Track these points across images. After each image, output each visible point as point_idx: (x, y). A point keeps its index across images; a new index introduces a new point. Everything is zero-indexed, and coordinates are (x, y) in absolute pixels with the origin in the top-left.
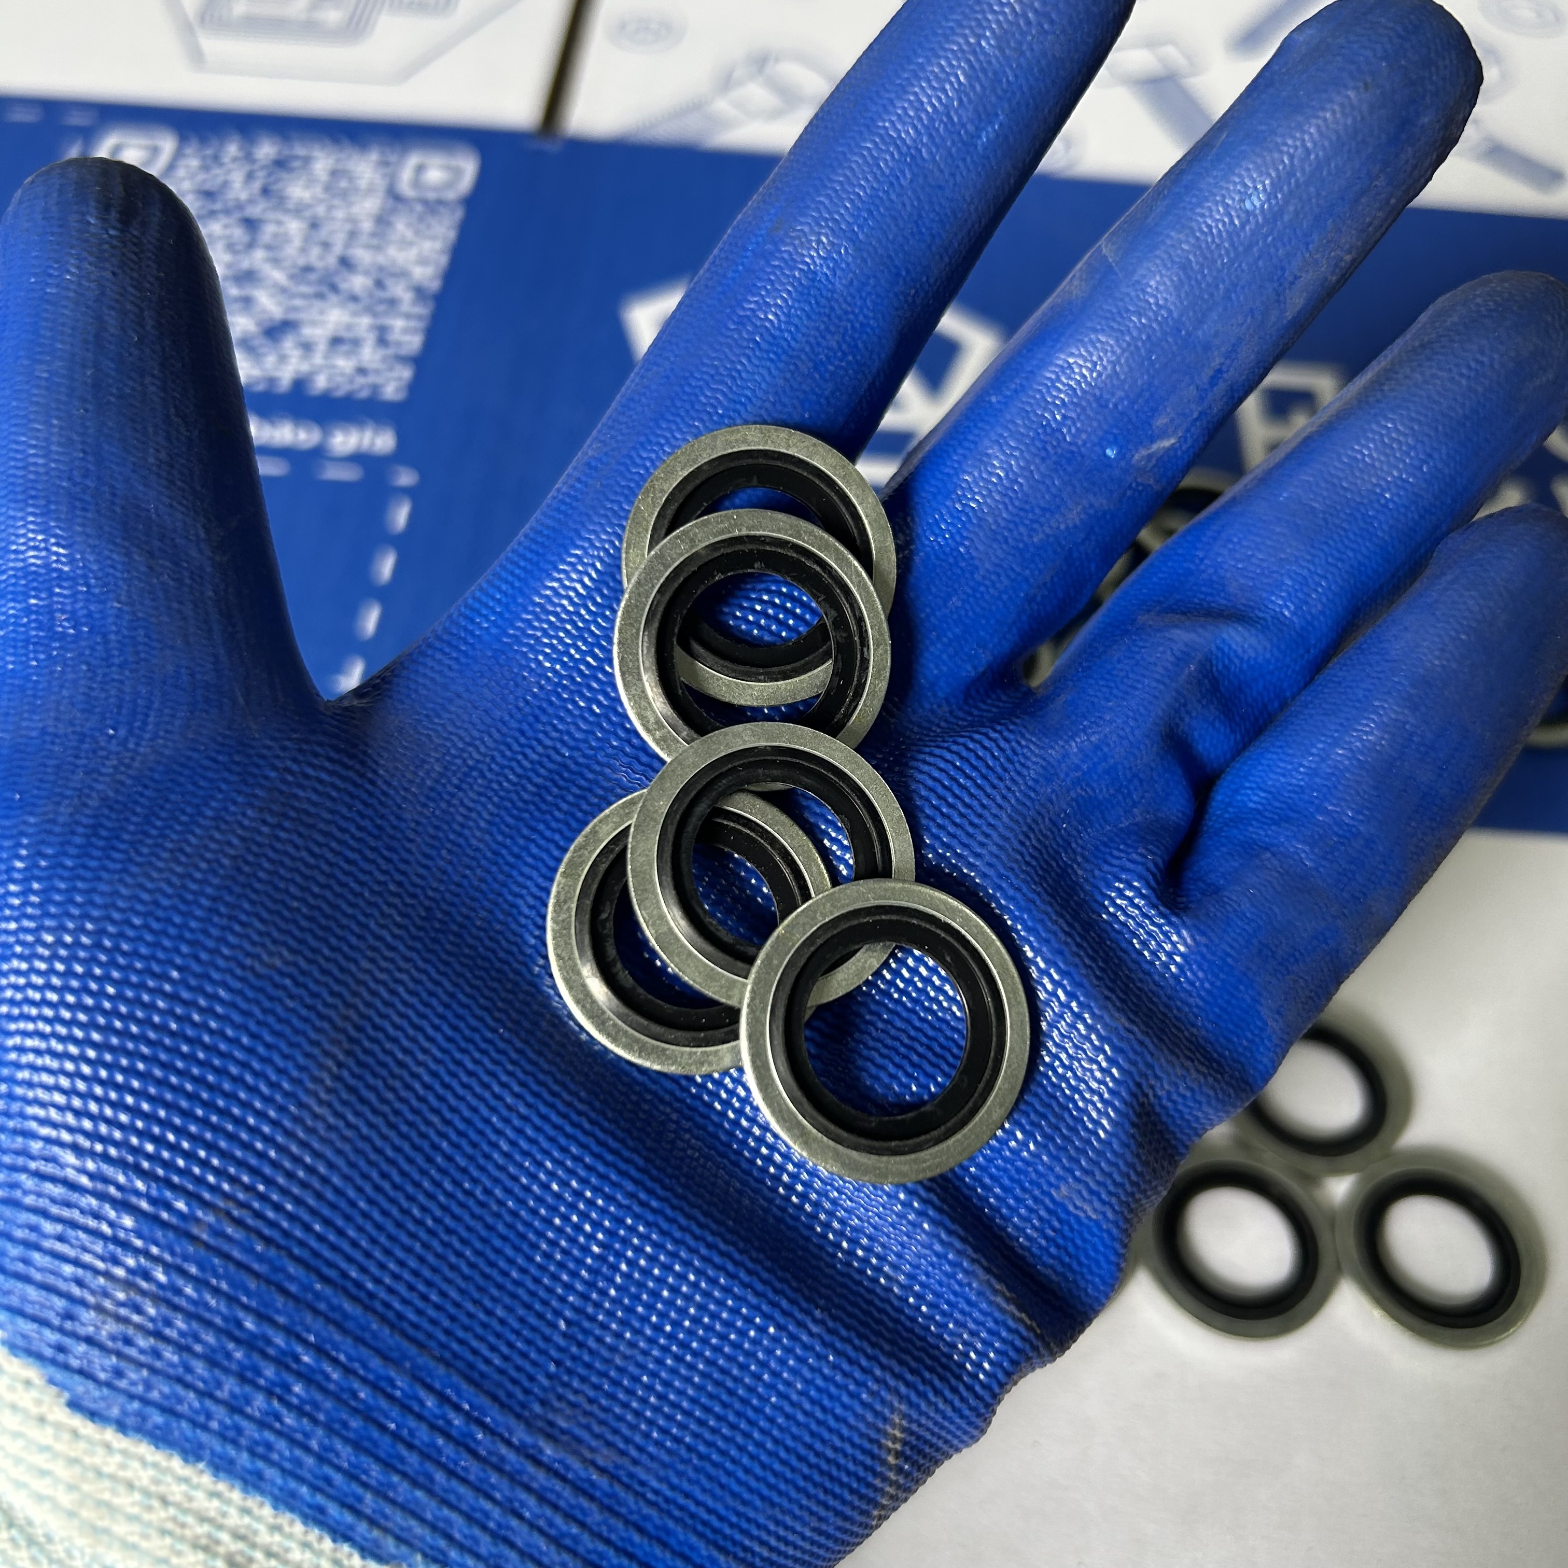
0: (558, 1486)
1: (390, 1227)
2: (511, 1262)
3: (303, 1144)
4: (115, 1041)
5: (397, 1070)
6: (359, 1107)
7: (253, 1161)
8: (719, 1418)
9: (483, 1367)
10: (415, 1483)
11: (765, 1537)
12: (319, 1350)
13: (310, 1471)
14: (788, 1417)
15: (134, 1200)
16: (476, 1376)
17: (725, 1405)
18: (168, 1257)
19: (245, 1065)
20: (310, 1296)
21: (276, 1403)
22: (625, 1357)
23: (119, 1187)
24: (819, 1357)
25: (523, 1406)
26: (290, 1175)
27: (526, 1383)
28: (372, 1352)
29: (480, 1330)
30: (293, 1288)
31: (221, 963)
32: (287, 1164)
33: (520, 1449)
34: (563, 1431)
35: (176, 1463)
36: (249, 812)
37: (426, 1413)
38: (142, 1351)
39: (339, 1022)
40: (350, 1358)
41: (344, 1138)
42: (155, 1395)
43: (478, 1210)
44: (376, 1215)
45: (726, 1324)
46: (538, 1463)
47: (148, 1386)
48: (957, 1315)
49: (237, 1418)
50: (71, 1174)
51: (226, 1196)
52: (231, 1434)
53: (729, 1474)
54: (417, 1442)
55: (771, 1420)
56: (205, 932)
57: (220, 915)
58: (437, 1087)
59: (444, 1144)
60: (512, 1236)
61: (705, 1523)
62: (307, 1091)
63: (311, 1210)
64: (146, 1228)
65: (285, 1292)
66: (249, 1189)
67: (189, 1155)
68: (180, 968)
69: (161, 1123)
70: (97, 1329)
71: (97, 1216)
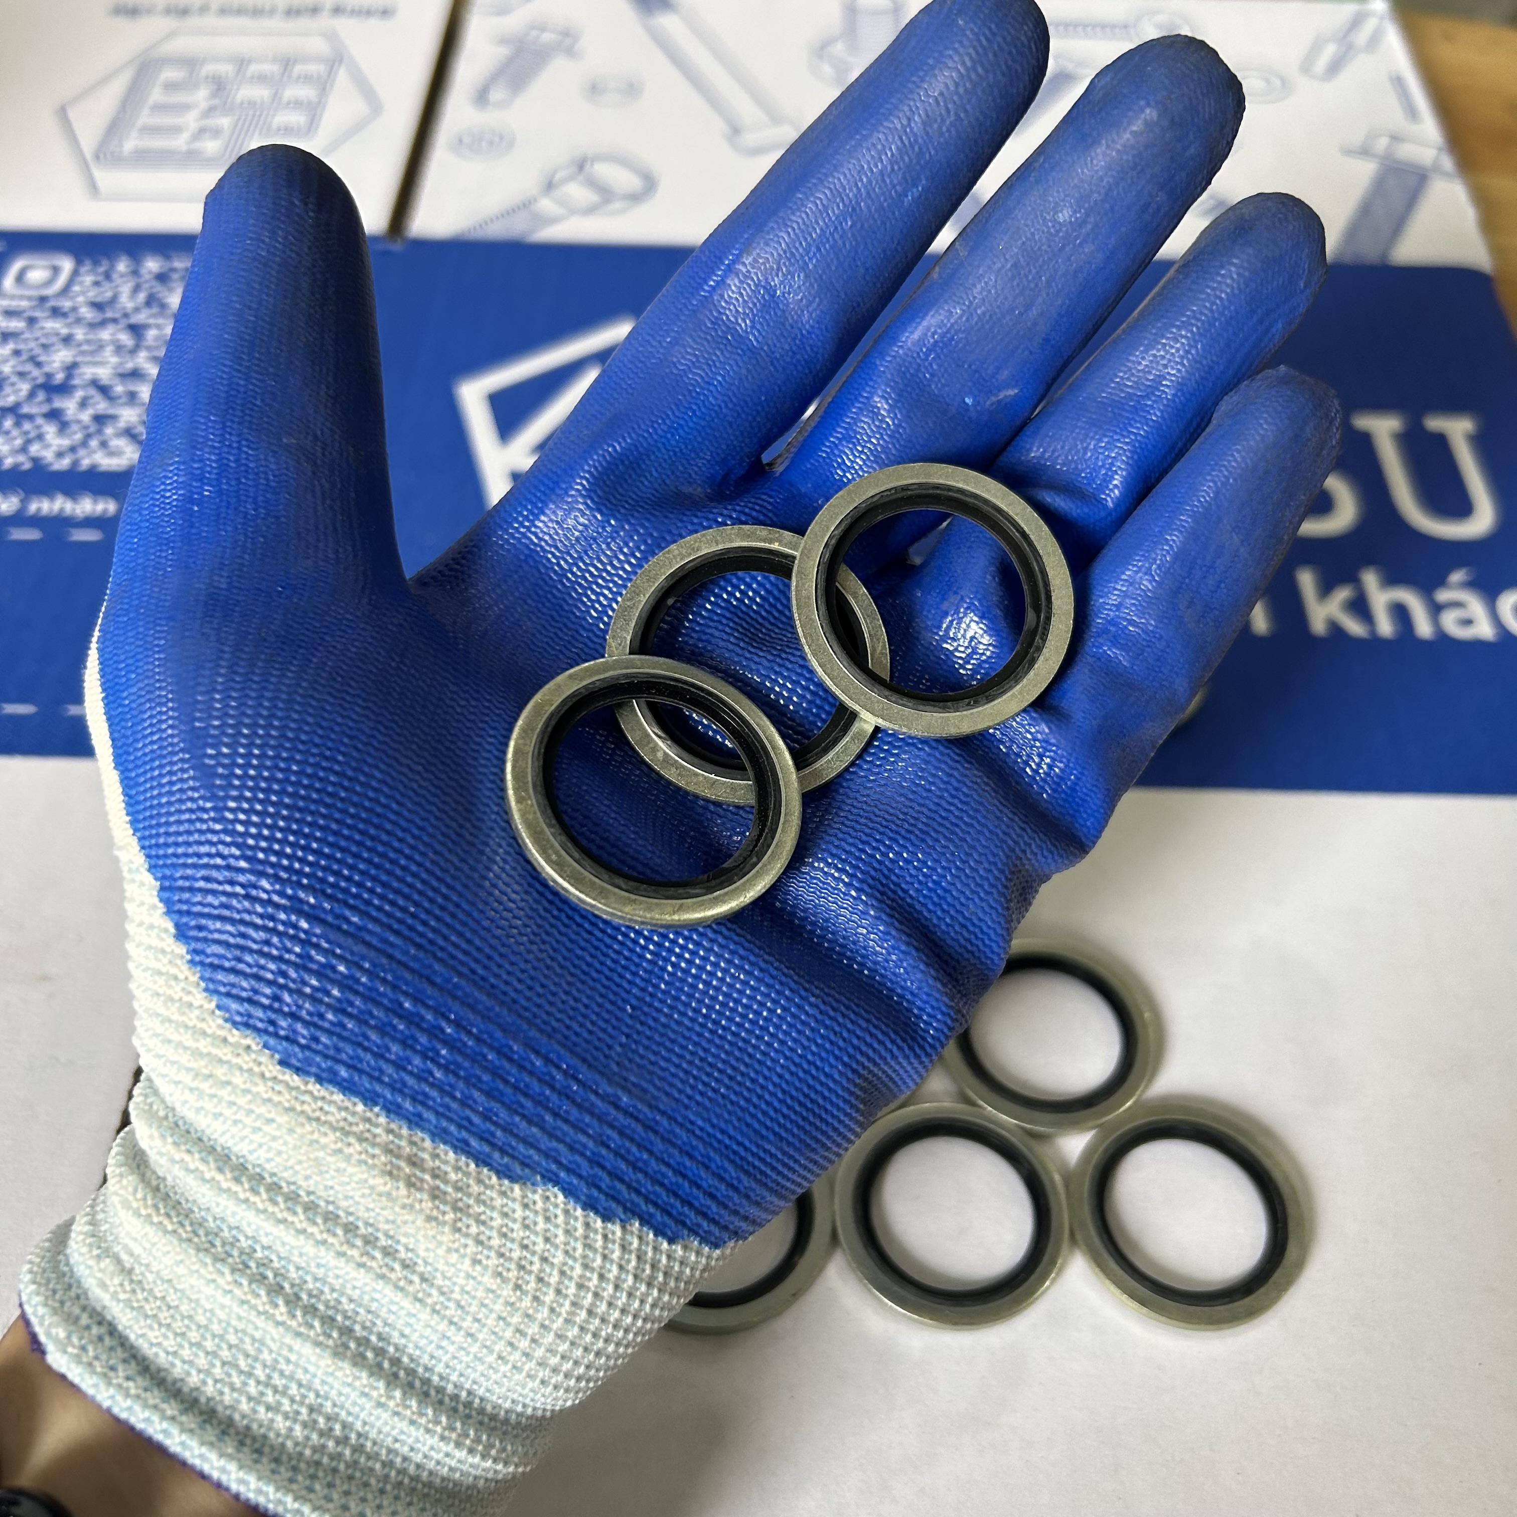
0: (634, 1124)
7: (406, 890)
8: (744, 1075)
9: (574, 1038)
10: (530, 1122)
12: (457, 1024)
13: (456, 1113)
14: (792, 1073)
15: (322, 916)
16: (570, 1044)
18: (349, 956)
19: (394, 823)
20: (450, 986)
21: (429, 1063)
22: (675, 1032)
23: (311, 906)
24: (813, 1030)
25: (605, 1066)
27: (606, 1051)
28: (495, 1027)
30: (438, 980)
32: (429, 893)
33: (603, 1098)
34: (634, 1084)
35: (360, 1107)
37: (536, 1071)
38: (332, 1024)
40: (480, 1031)
42: (344, 1056)
45: (746, 1007)
46: (617, 1107)
47: (337, 1049)
49: (401, 1073)
50: (274, 897)
51: (388, 915)
52: (398, 1086)
54: (531, 1092)
55: (780, 1076)
56: (359, 730)
61: (735, 1152)
63: (448, 925)
64: (332, 936)
65: (433, 983)
66: (404, 910)
67: (359, 885)
68: (344, 754)
69: (338, 861)
70: (298, 1007)
71: (294, 926)
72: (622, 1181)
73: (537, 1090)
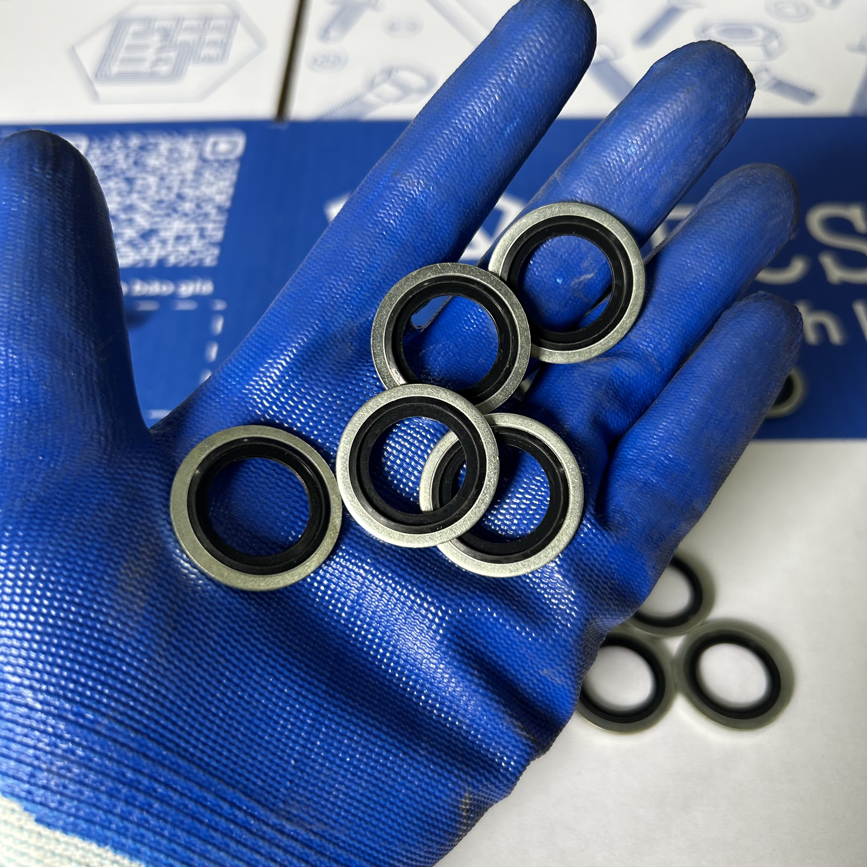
0: (294, 843)
1: (200, 719)
2: (265, 731)
3: (152, 679)
4: (49, 630)
5: (200, 635)
6: (181, 657)
7: (127, 690)
9: (252, 786)
10: (219, 849)
11: (401, 858)
12: (166, 785)
13: (165, 847)
14: (411, 799)
15: (64, 714)
16: (249, 792)
17: (378, 796)
18: (84, 743)
19: (120, 639)
20: (160, 758)
21: (145, 813)
22: (326, 776)
23: (56, 708)
24: (425, 767)
25: (274, 804)
26: (147, 696)
27: (275, 793)
28: (194, 784)
29: (249, 768)
30: (151, 754)
31: (104, 585)
32: (145, 690)
33: (273, 827)
34: (295, 816)
35: (94, 847)
37: (224, 813)
38: (73, 792)
39: (169, 612)
40: (183, 788)
41: (174, 674)
42: (81, 813)
43: (246, 706)
44: (193, 713)
45: (378, 754)
46: (283, 833)
47: (78, 809)
48: (496, 739)
49: (125, 822)
50: (30, 702)
51: (114, 709)
52: (123, 831)
53: (381, 830)
54: (220, 828)
55: (402, 801)
57: (103, 558)
58: (222, 642)
59: (227, 673)
60: (265, 718)
61: (369, 855)
62: (153, 651)
63: (159, 713)
64: (72, 728)
65: (148, 757)
66: (125, 705)
67: (92, 689)
69: (76, 672)
70: (48, 780)
71: (45, 723)
73: (224, 825)
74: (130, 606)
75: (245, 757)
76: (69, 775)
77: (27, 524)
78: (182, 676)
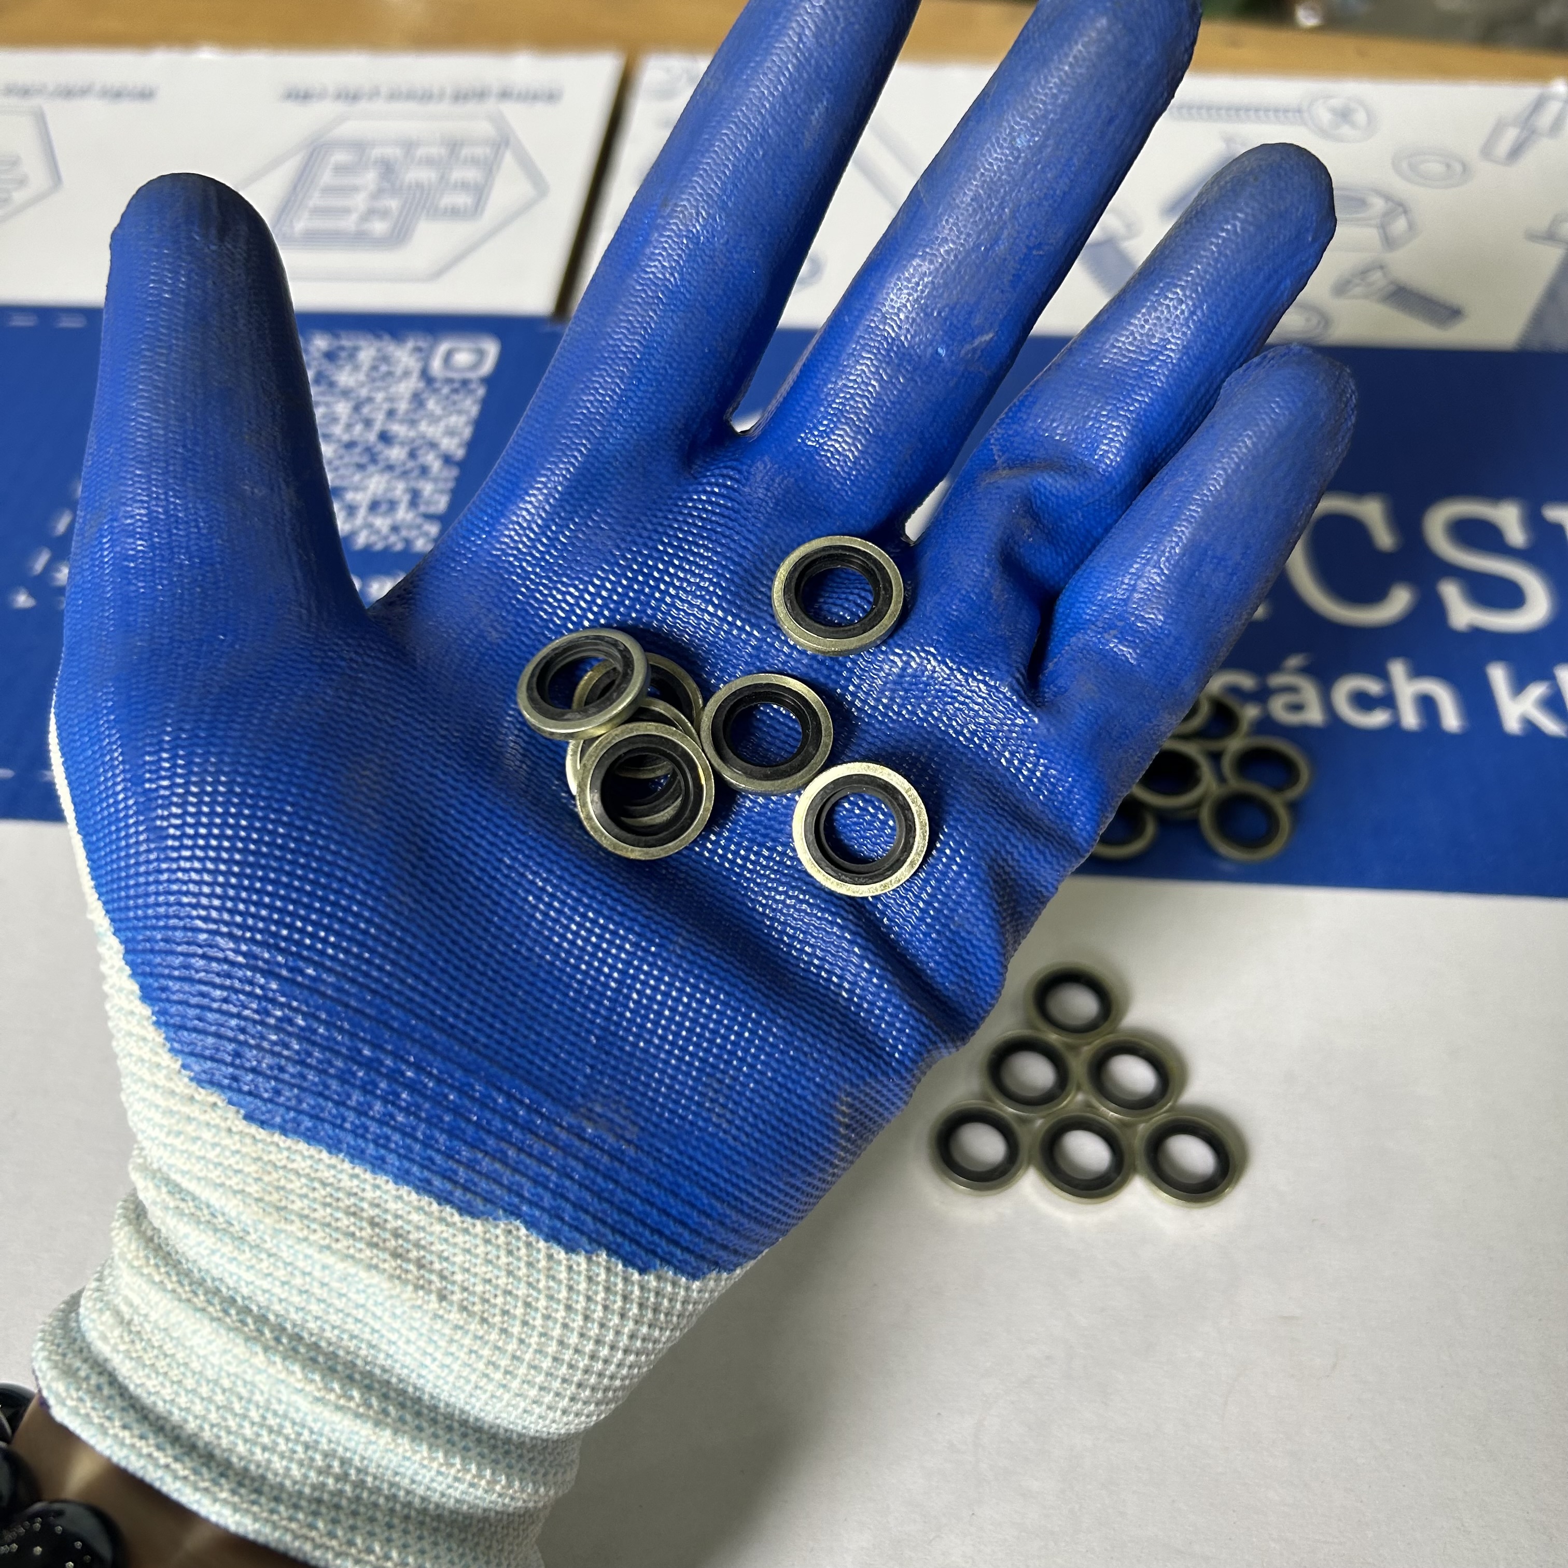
0: (598, 1155)
2: (552, 998)
5: (455, 869)
7: (359, 937)
8: (712, 1101)
9: (537, 1073)
10: (495, 1159)
11: (750, 1189)
12: (417, 1067)
14: (763, 1097)
15: (277, 970)
16: (533, 1079)
18: (304, 1008)
19: (345, 870)
20: (408, 1030)
21: (390, 1107)
22: (640, 1060)
23: (265, 961)
24: (782, 1052)
25: (569, 1099)
27: (570, 1083)
28: (456, 1067)
29: (533, 1047)
30: (396, 1025)
32: (384, 938)
33: (569, 1129)
34: (600, 1116)
35: (325, 1155)
36: (329, 691)
37: (498, 1108)
38: (293, 1076)
42: (304, 1106)
43: (524, 963)
45: (713, 1032)
46: (583, 1139)
47: (299, 1100)
49: (363, 1119)
50: (230, 955)
51: (344, 963)
52: (361, 1131)
53: (722, 1141)
54: (494, 1129)
55: (751, 1101)
56: (306, 777)
57: (317, 765)
61: (705, 1179)
63: (404, 969)
64: (287, 988)
65: (391, 1028)
66: (358, 957)
67: (312, 936)
68: (292, 805)
69: (290, 914)
70: (259, 1062)
71: (251, 983)
72: (586, 1212)
73: (499, 1125)
74: (358, 827)
75: (526, 1032)
76: (286, 1053)
77: (211, 722)
78: (434, 921)
